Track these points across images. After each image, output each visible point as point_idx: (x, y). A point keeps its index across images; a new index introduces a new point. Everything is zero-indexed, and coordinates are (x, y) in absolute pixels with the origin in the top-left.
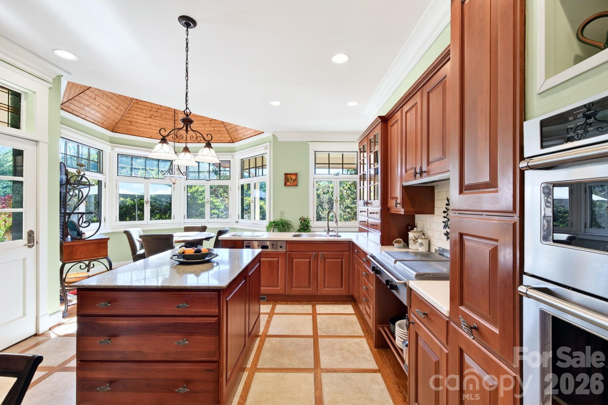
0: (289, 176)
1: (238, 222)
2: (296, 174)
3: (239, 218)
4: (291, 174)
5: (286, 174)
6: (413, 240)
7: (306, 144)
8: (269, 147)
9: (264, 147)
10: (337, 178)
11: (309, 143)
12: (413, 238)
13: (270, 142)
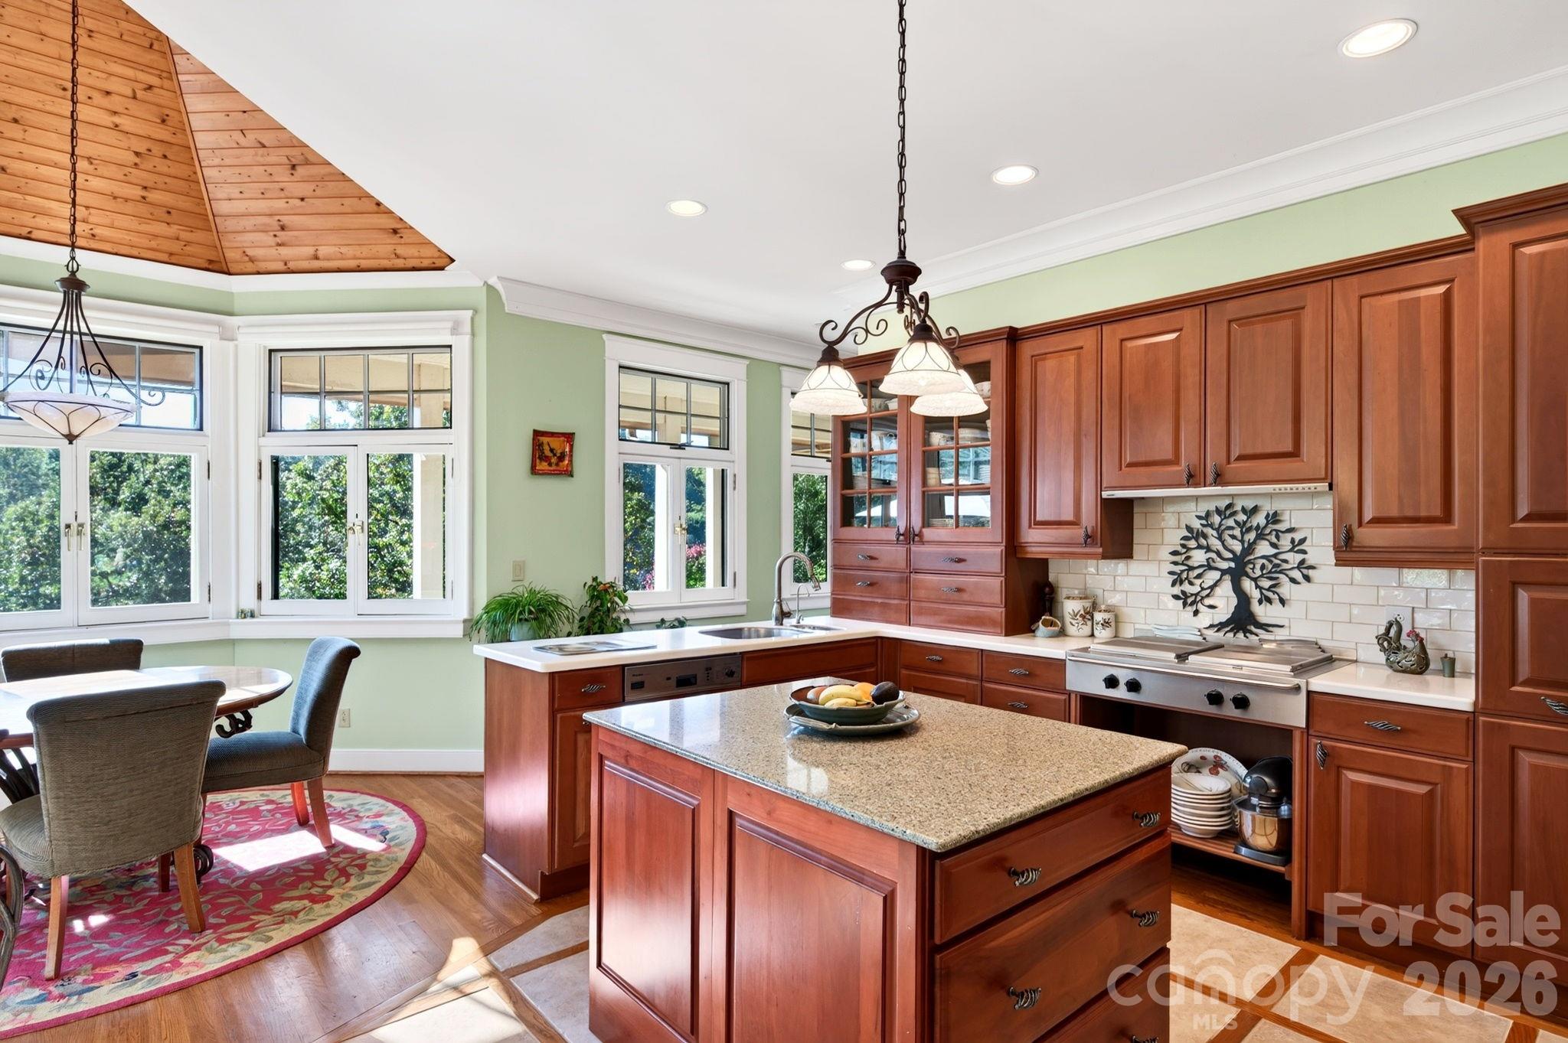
0: (545, 440)
1: (256, 614)
2: (569, 437)
3: (259, 597)
4: (552, 434)
5: (537, 434)
6: (1081, 616)
7: (594, 338)
8: (467, 328)
9: (449, 325)
10: (680, 458)
11: (605, 336)
12: (1082, 612)
13: (476, 311)
